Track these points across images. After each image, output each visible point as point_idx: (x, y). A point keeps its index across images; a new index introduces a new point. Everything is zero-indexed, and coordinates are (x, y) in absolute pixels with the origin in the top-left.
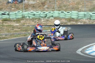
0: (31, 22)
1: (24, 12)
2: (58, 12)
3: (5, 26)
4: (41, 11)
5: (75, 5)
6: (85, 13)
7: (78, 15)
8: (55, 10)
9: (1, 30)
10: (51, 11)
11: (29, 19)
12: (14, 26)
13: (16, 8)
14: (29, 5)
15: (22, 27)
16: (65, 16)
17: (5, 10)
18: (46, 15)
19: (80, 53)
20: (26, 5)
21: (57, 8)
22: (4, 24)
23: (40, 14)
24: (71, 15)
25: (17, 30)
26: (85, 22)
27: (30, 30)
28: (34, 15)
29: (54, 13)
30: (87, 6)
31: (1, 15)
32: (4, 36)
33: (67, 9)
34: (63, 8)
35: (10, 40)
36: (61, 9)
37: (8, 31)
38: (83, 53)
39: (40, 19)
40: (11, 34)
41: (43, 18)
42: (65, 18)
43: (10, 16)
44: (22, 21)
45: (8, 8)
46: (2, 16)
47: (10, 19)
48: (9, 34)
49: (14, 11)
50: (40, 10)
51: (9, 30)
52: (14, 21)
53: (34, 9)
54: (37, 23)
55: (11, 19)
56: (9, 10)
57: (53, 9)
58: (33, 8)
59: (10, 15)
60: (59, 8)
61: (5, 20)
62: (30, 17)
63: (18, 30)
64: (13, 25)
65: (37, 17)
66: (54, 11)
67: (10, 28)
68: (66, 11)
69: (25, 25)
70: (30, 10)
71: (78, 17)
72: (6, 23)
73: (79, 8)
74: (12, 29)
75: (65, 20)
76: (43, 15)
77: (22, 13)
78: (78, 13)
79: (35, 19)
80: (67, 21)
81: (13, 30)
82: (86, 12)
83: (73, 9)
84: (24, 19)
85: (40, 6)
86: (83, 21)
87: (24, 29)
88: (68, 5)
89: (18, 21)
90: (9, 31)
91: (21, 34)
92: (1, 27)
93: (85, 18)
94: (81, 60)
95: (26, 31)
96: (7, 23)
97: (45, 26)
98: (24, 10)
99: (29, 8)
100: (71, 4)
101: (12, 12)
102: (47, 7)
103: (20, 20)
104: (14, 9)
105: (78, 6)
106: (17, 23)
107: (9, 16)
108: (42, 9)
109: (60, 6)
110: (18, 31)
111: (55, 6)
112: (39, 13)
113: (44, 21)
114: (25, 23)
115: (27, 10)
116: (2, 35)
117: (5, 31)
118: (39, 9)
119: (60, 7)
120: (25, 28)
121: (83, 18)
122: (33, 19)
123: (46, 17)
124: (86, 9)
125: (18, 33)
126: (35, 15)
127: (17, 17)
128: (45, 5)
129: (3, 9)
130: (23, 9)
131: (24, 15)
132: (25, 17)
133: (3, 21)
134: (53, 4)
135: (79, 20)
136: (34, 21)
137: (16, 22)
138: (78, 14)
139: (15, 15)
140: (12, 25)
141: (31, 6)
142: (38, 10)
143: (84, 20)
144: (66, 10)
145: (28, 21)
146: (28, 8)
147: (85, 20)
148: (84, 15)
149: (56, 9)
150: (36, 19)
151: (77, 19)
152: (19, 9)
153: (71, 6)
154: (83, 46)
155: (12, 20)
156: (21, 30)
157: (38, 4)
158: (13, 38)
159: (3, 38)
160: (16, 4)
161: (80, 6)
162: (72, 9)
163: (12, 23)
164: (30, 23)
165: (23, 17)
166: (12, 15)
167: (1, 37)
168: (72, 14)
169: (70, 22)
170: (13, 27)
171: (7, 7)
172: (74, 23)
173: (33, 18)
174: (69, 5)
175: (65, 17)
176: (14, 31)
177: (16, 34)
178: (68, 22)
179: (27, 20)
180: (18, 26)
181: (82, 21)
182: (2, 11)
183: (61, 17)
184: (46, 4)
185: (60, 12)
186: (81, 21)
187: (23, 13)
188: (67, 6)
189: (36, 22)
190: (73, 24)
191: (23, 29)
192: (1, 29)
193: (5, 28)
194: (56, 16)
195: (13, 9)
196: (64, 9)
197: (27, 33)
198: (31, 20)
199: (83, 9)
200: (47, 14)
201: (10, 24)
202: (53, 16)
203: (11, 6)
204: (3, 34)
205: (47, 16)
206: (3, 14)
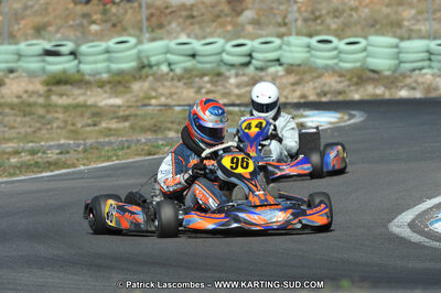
0: (177, 87)
1: (145, 41)
2: (306, 40)
3: (59, 109)
4: (224, 37)
5: (386, 10)
6: (433, 45)
7: (397, 56)
8: (290, 34)
9: (40, 129)
10: (272, 35)
11: (171, 74)
12: (100, 107)
13: (109, 25)
14: (168, 11)
15: (139, 112)
16: (335, 61)
17: (59, 36)
18: (250, 55)
19: (406, 233)
20: (158, 9)
21: (300, 23)
22: (55, 99)
23: (220, 53)
24: (368, 56)
25: (114, 125)
26: (429, 86)
27: (175, 126)
28: (193, 56)
29: (288, 44)
30: (438, 15)
31: (40, 55)
32: (52, 155)
33: (346, 25)
34: (329, 20)
35: (81, 172)
36: (318, 28)
37: (73, 132)
38: (421, 233)
39: (219, 74)
40: (85, 145)
41: (233, 72)
42: (336, 68)
43: (80, 62)
44: (136, 86)
45: (71, 23)
46: (44, 61)
47: (83, 75)
48: (78, 145)
49: (100, 36)
50: (219, 31)
51: (79, 125)
52: (101, 87)
53: (191, 28)
54: (208, 93)
55: (87, 78)
56: (78, 34)
57: (283, 30)
58: (188, 22)
59: (82, 58)
60: (310, 23)
61: (59, 81)
62: (173, 67)
63: (121, 125)
64: (95, 106)
65: (207, 64)
66: (286, 38)
67: (82, 116)
68: (340, 38)
69: (150, 105)
70: (174, 35)
71: (397, 62)
72: (61, 95)
73: (403, 20)
74: (90, 122)
75: (339, 79)
76: (233, 55)
77: (135, 46)
78: (397, 47)
79: (196, 76)
80: (346, 83)
81: (95, 125)
82: (435, 38)
83: (375, 25)
84: (147, 77)
85: (218, 16)
86: (423, 83)
87: (146, 123)
88: (352, 9)
89: (120, 82)
90: (75, 133)
91: (133, 147)
92: (41, 111)
93: (430, 67)
94: (410, 265)
95: (156, 129)
96: (67, 96)
97: (243, 109)
98: (147, 35)
99: (169, 23)
100: (367, 6)
101: (93, 41)
102: (255, 16)
103: (127, 82)
104: (102, 31)
105: (396, 13)
106: (116, 94)
107: (76, 62)
108: (229, 28)
109: (313, 12)
110: (116, 130)
111: (288, 12)
112: (218, 46)
113: (238, 86)
114: (154, 94)
115: (160, 31)
116: (44, 153)
117: (59, 131)
118: (216, 28)
119: (312, 17)
120: (152, 118)
121: (420, 69)
122: (188, 77)
123: (247, 64)
124: (436, 26)
125: (120, 139)
126: (198, 58)
127: (115, 67)
128: (246, 9)
129: (52, 29)
130: (141, 30)
131: (148, 57)
132: (150, 66)
133: (47, 83)
134: (280, 3)
135: (404, 76)
136: (196, 85)
137: (107, 88)
138: (395, 50)
139: (106, 56)
140: (89, 103)
141: (180, 16)
142: (211, 35)
143: (427, 76)
144: (339, 32)
145: (163, 85)
146: (165, 23)
147: (429, 77)
148: (425, 55)
149: (294, 30)
150: (205, 75)
151: (394, 71)
152: (124, 30)
153: (365, 12)
154: (420, 201)
155: (91, 79)
156: (132, 128)
157: (213, 7)
158: (93, 166)
159: (50, 165)
160: (108, 6)
161: (408, 13)
162: (373, 26)
163: (91, 96)
164: (176, 93)
165: (143, 67)
166: (91, 59)
167: (39, 160)
168: (370, 48)
169: (362, 89)
170: (98, 114)
171: (66, 22)
172: (379, 91)
173: (186, 70)
174: (355, 9)
175: (336, 64)
176: (100, 132)
177: (110, 143)
178: (352, 88)
179: (161, 78)
180: (119, 107)
181: (416, 82)
182: (44, 39)
183: (320, 62)
184: (250, 6)
185: (313, 41)
186: (414, 85)
187: (140, 47)
188: (345, 15)
189: (204, 91)
190: (378, 96)
191: (145, 120)
192: (38, 125)
193: (60, 116)
194: (298, 62)
195: (94, 27)
196: (334, 26)
197: (161, 142)
198: (179, 80)
199: (423, 27)
200: (253, 51)
201: (81, 99)
202: (283, 60)
203: (85, 16)
204: (50, 147)
205: (254, 62)
206: (49, 53)
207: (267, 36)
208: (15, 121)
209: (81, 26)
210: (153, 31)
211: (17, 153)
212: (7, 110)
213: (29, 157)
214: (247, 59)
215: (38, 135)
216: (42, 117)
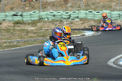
1: (41, 12)
2: (85, 11)
4: (63, 11)
5: (107, 3)
6: (120, 13)
7: (110, 16)
8: (81, 10)
9: (12, 36)
11: (48, 21)
12: (29, 30)
13: (31, 7)
14: (47, 3)
15: (39, 31)
17: (17, 10)
18: (70, 16)
19: (112, 65)
20: (44, 3)
21: (83, 7)
22: (16, 28)
23: (61, 15)
28: (54, 16)
29: (80, 13)
31: (12, 16)
32: (15, 43)
33: (96, 7)
34: (92, 6)
36: (89, 8)
38: (116, 65)
39: (61, 21)
40: (24, 41)
41: (65, 20)
43: (23, 18)
44: (39, 24)
45: (21, 7)
46: (13, 17)
47: (24, 21)
48: (22, 41)
49: (29, 11)
50: (61, 9)
51: (23, 35)
52: (29, 24)
53: (54, 8)
55: (25, 22)
56: (22, 10)
57: (79, 9)
59: (24, 17)
60: (86, 7)
61: (17, 23)
62: (49, 19)
64: (27, 30)
65: (58, 18)
66: (80, 11)
67: (23, 32)
68: (95, 11)
69: (42, 29)
70: (49, 10)
72: (18, 27)
73: (112, 6)
74: (26, 34)
75: (94, 22)
76: (65, 16)
77: (38, 13)
78: (110, 13)
79: (55, 21)
80: (97, 23)
82: (121, 11)
83: (104, 7)
84: (41, 22)
85: (61, 5)
89: (34, 23)
90: (21, 37)
91: (37, 41)
92: (12, 31)
93: (120, 19)
94: (113, 74)
95: (44, 36)
98: (41, 10)
99: (48, 7)
100: (102, 2)
101: (27, 12)
102: (71, 5)
103: (36, 23)
104: (29, 9)
105: (110, 4)
106: (33, 26)
107: (22, 18)
108: (64, 8)
109: (87, 4)
110: (33, 36)
111: (80, 4)
112: (61, 13)
113: (67, 24)
114: (43, 26)
115: (45, 9)
116: (13, 43)
117: (17, 37)
120: (43, 33)
121: (117, 19)
122: (53, 22)
124: (121, 7)
125: (34, 39)
127: (33, 19)
129: (15, 8)
130: (40, 9)
131: (42, 16)
132: (42, 19)
133: (14, 23)
134: (78, 1)
136: (55, 24)
137: (31, 25)
139: (30, 16)
140: (25, 29)
141: (51, 5)
142: (59, 10)
143: (119, 21)
144: (95, 9)
145: (46, 24)
146: (46, 7)
148: (118, 16)
149: (82, 8)
150: (57, 21)
152: (35, 9)
153: (102, 4)
154: (116, 56)
156: (37, 36)
157: (60, 2)
158: (26, 46)
159: (14, 46)
160: (31, 2)
161: (113, 4)
163: (26, 27)
164: (49, 26)
165: (40, 19)
166: (26, 17)
167: (11, 45)
170: (28, 32)
171: (19, 7)
173: (52, 20)
174: (99, 3)
175: (94, 18)
176: (28, 37)
177: (31, 40)
179: (45, 22)
180: (34, 30)
182: (13, 11)
183: (89, 18)
184: (70, 2)
185: (87, 12)
187: (40, 14)
188: (96, 4)
189: (57, 25)
191: (41, 33)
193: (17, 32)
194: (83, 17)
195: (27, 8)
196: (93, 8)
197: (45, 40)
198: (50, 23)
199: (118, 8)
200: (71, 14)
201: (23, 28)
202: (79, 17)
203: (24, 5)
204: (14, 41)
205: (71, 17)
206: (14, 15)
207: (75, 10)
208: (5, 34)
209: (23, 8)
210: (43, 9)
211: (5, 43)
212: (3, 31)
213: (8, 44)
214: (69, 17)
215: (11, 38)
216: (12, 33)
